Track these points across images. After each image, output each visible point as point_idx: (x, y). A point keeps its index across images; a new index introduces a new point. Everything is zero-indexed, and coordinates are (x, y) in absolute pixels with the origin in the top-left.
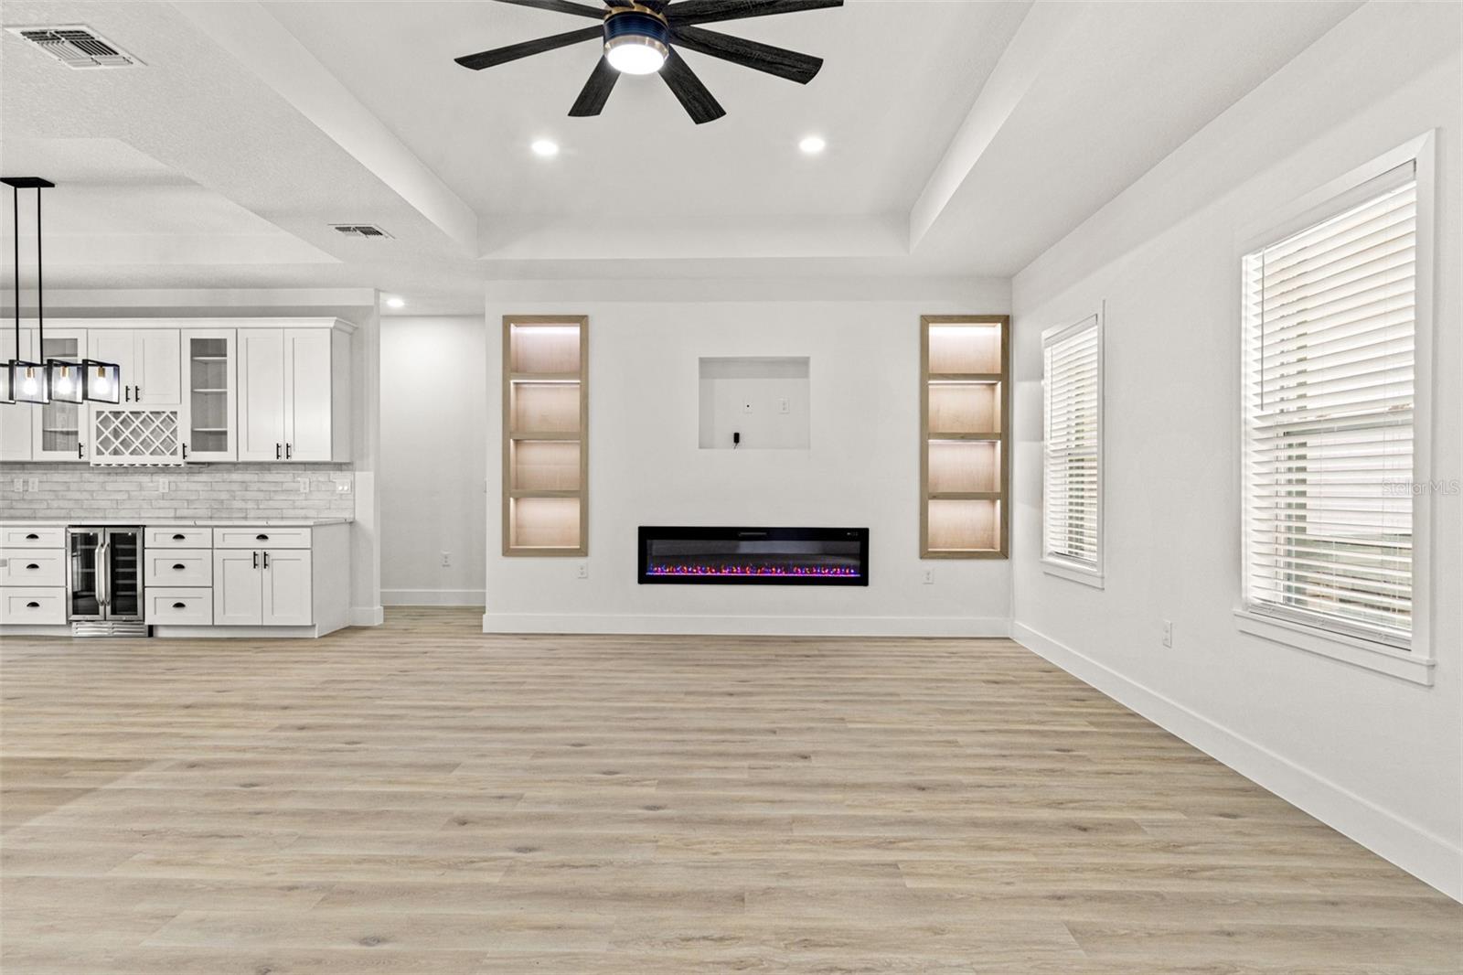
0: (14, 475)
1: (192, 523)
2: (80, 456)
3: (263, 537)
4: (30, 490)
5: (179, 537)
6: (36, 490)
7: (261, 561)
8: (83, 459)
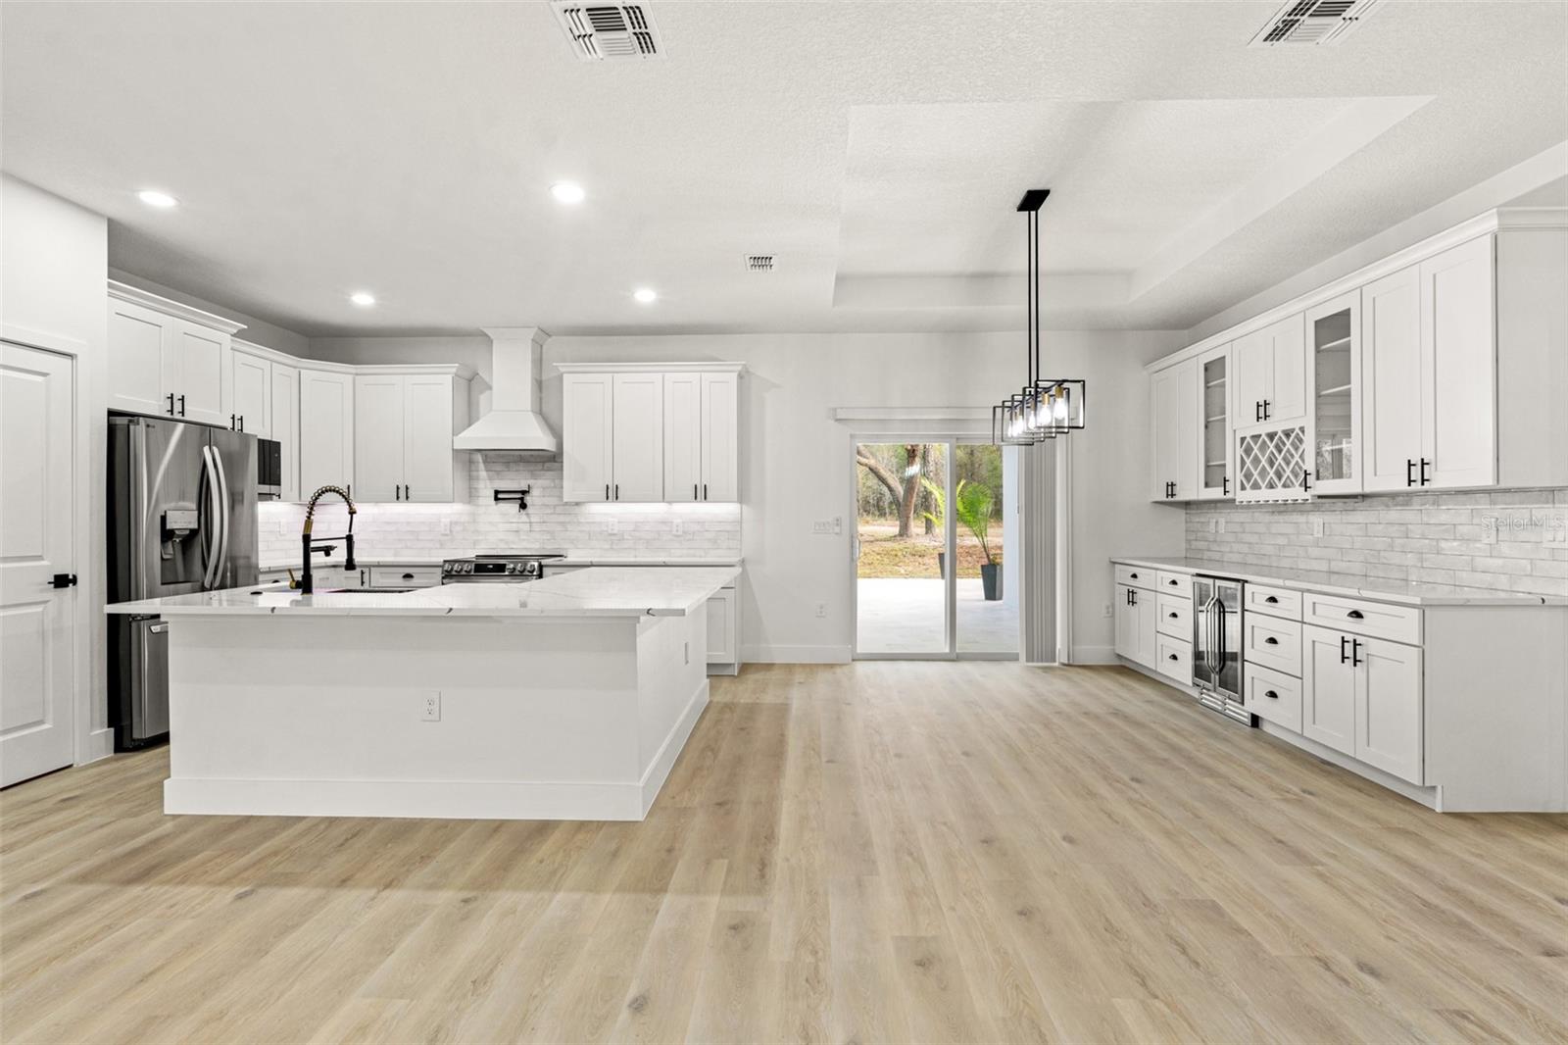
0: (1209, 515)
2: (1225, 492)
3: (1356, 614)
4: (1220, 532)
5: (1273, 600)
6: (1224, 531)
7: (1351, 652)
8: (1229, 496)
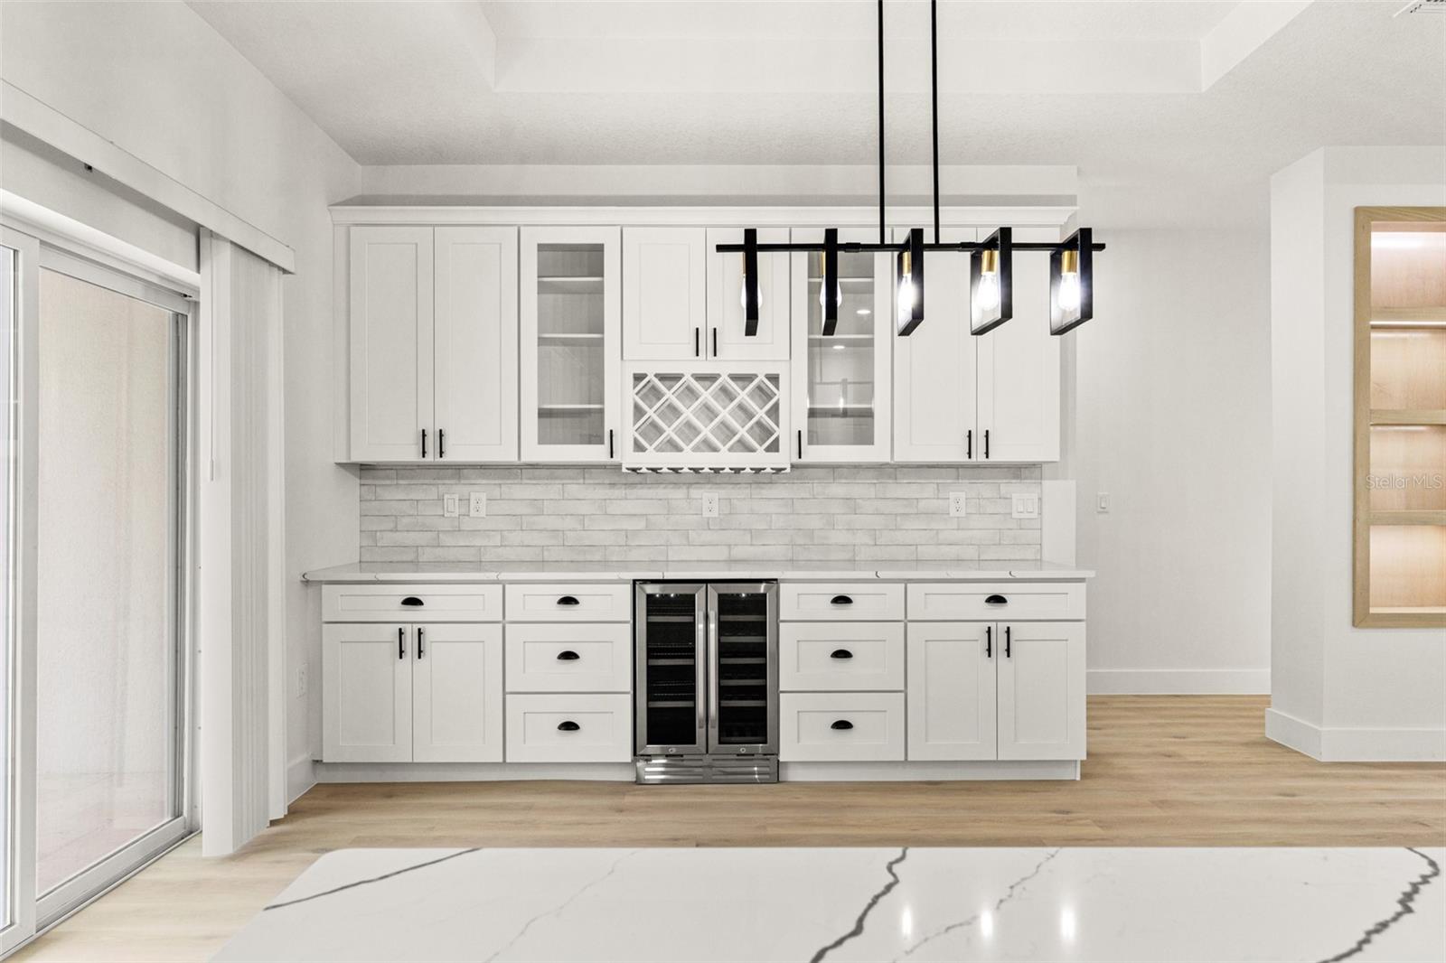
0: (442, 488)
1: (871, 575)
2: (611, 454)
3: (997, 599)
4: (473, 513)
5: (842, 600)
6: (483, 513)
7: (999, 643)
8: (616, 459)
